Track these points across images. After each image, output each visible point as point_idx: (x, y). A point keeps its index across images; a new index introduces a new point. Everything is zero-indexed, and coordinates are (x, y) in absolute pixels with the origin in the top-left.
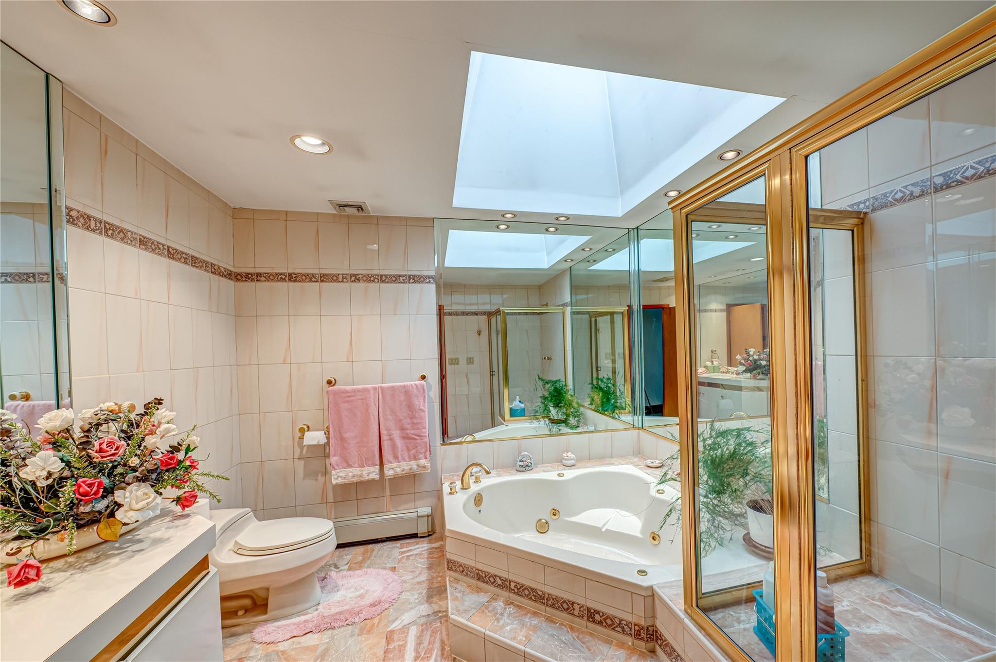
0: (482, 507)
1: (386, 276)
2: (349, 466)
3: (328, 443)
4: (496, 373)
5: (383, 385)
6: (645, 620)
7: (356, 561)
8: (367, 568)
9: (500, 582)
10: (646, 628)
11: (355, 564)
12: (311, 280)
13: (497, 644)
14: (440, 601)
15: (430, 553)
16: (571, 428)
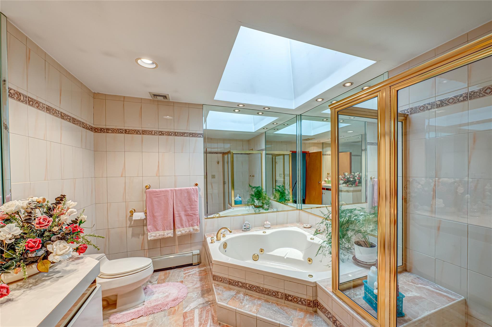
0: (226, 249)
1: (178, 133)
2: (157, 230)
3: (146, 219)
4: (227, 183)
5: (176, 188)
6: (313, 298)
7: (161, 279)
8: (168, 282)
9: (241, 285)
10: (313, 301)
11: (161, 280)
12: (137, 133)
13: (242, 314)
14: (208, 296)
15: (200, 273)
16: (265, 210)
